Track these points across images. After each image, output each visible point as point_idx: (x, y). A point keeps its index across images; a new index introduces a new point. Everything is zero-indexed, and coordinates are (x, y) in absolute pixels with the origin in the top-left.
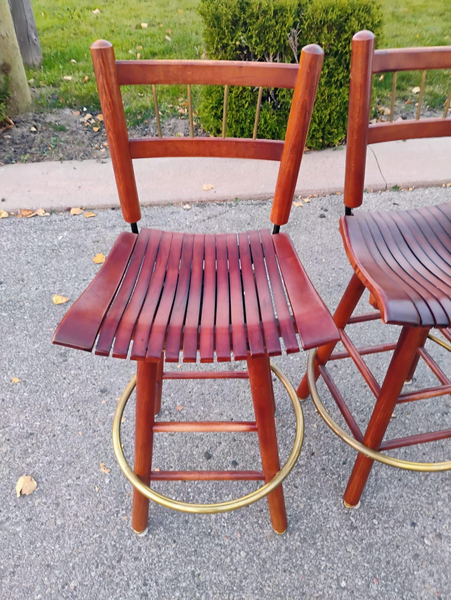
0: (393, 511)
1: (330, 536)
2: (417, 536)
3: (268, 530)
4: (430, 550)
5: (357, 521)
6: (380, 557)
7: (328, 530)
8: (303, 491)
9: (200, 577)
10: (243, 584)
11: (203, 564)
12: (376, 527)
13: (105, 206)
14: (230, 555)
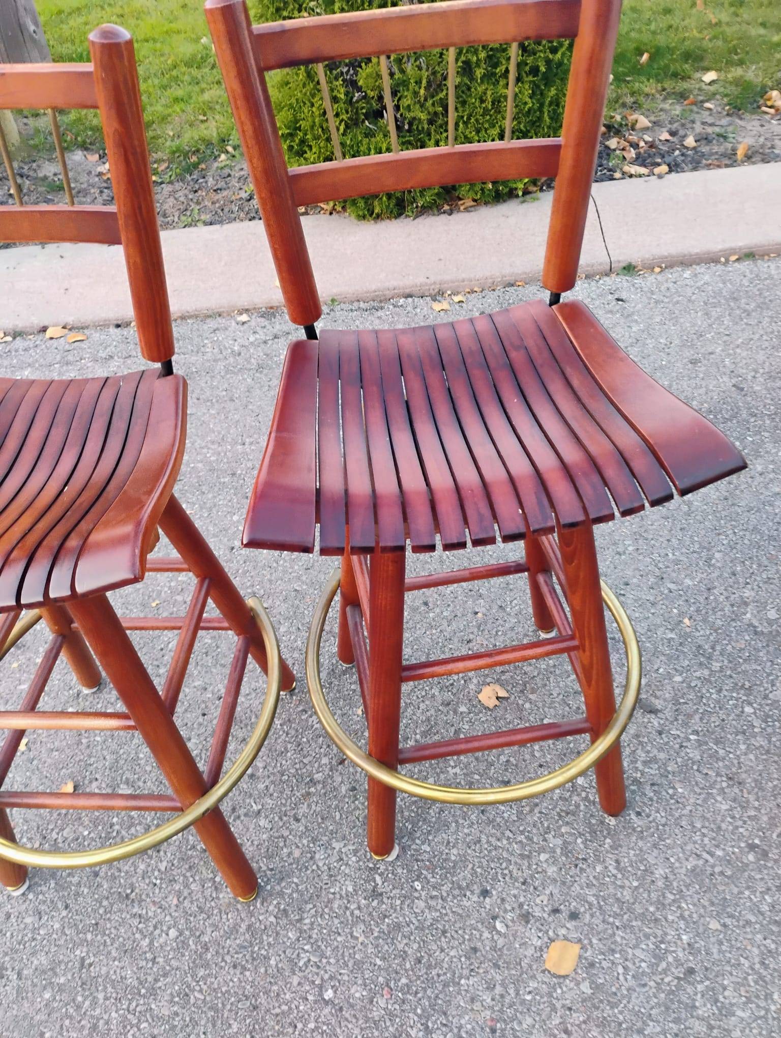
0: (454, 867)
1: (331, 909)
2: (484, 914)
3: (227, 895)
4: (501, 942)
5: (386, 884)
6: (406, 949)
7: (331, 896)
8: (306, 827)
9: (92, 968)
10: (160, 984)
11: (102, 948)
12: (416, 895)
13: (105, 320)
14: (152, 933)
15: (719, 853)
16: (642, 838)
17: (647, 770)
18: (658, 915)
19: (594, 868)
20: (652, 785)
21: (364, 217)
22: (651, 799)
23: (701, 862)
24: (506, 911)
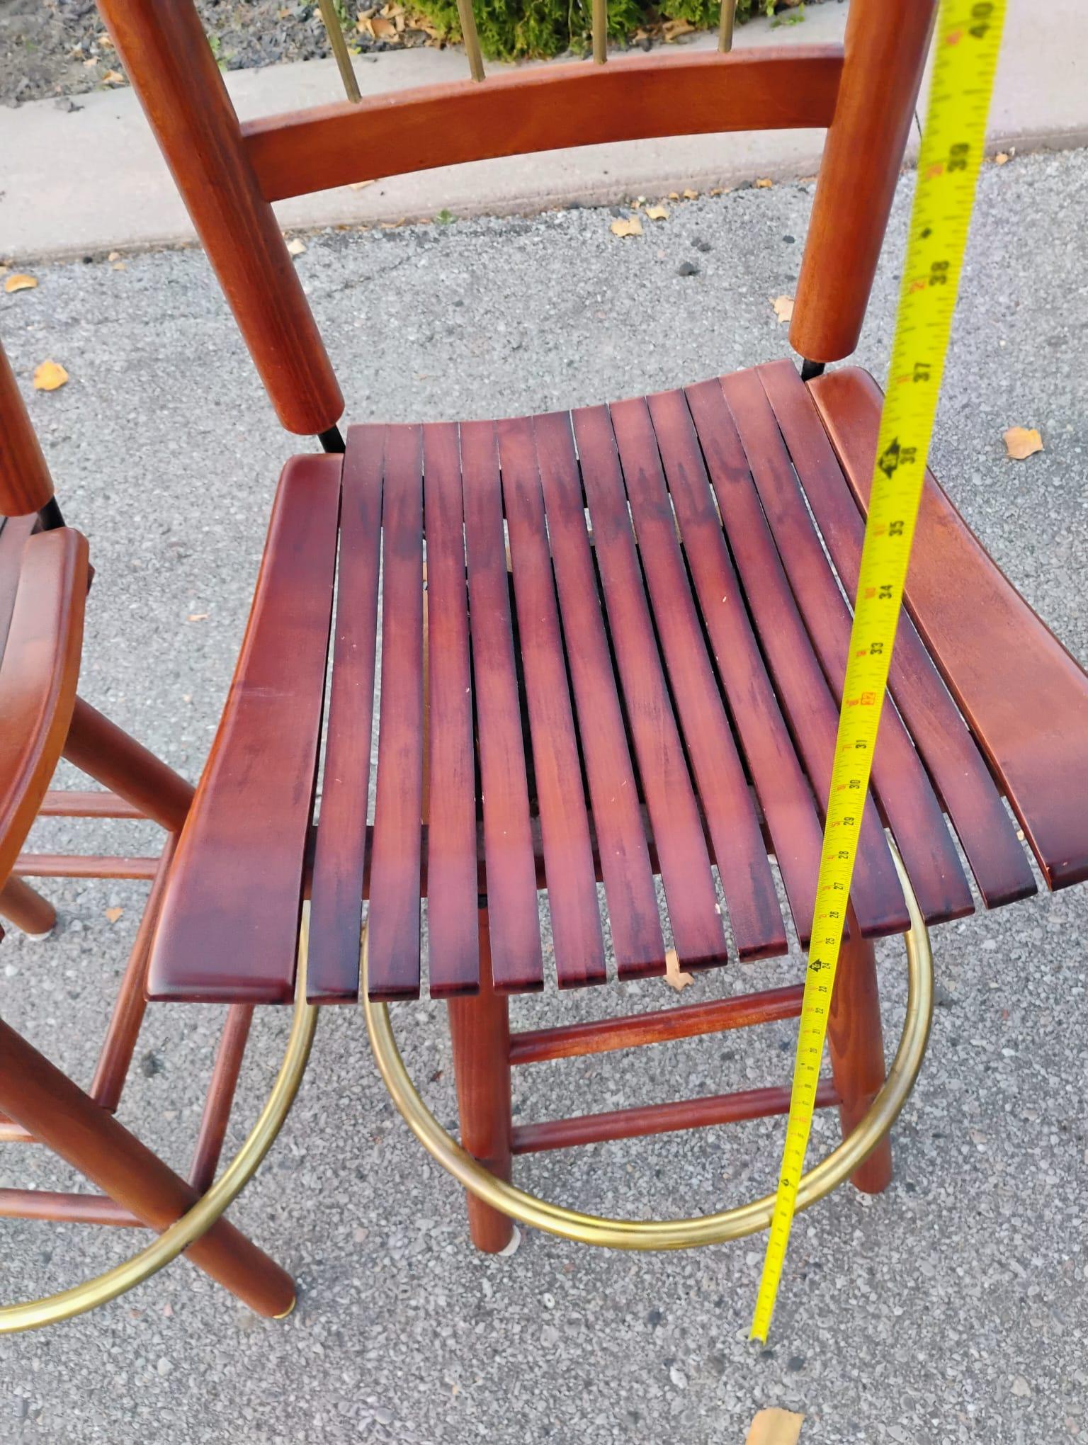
0: (608, 1270)
1: (410, 1335)
2: (652, 1355)
4: (677, 1404)
5: (498, 1295)
6: (527, 1410)
8: (375, 1191)
9: (39, 1420)
11: (55, 1385)
12: (546, 1316)
13: (67, 251)
14: (131, 1364)
15: (1037, 1262)
16: (912, 1232)
17: (928, 1109)
18: (931, 1367)
19: (834, 1284)
20: (936, 1136)
21: (499, 54)
22: (932, 1163)
23: (1007, 1277)
24: (687, 1351)
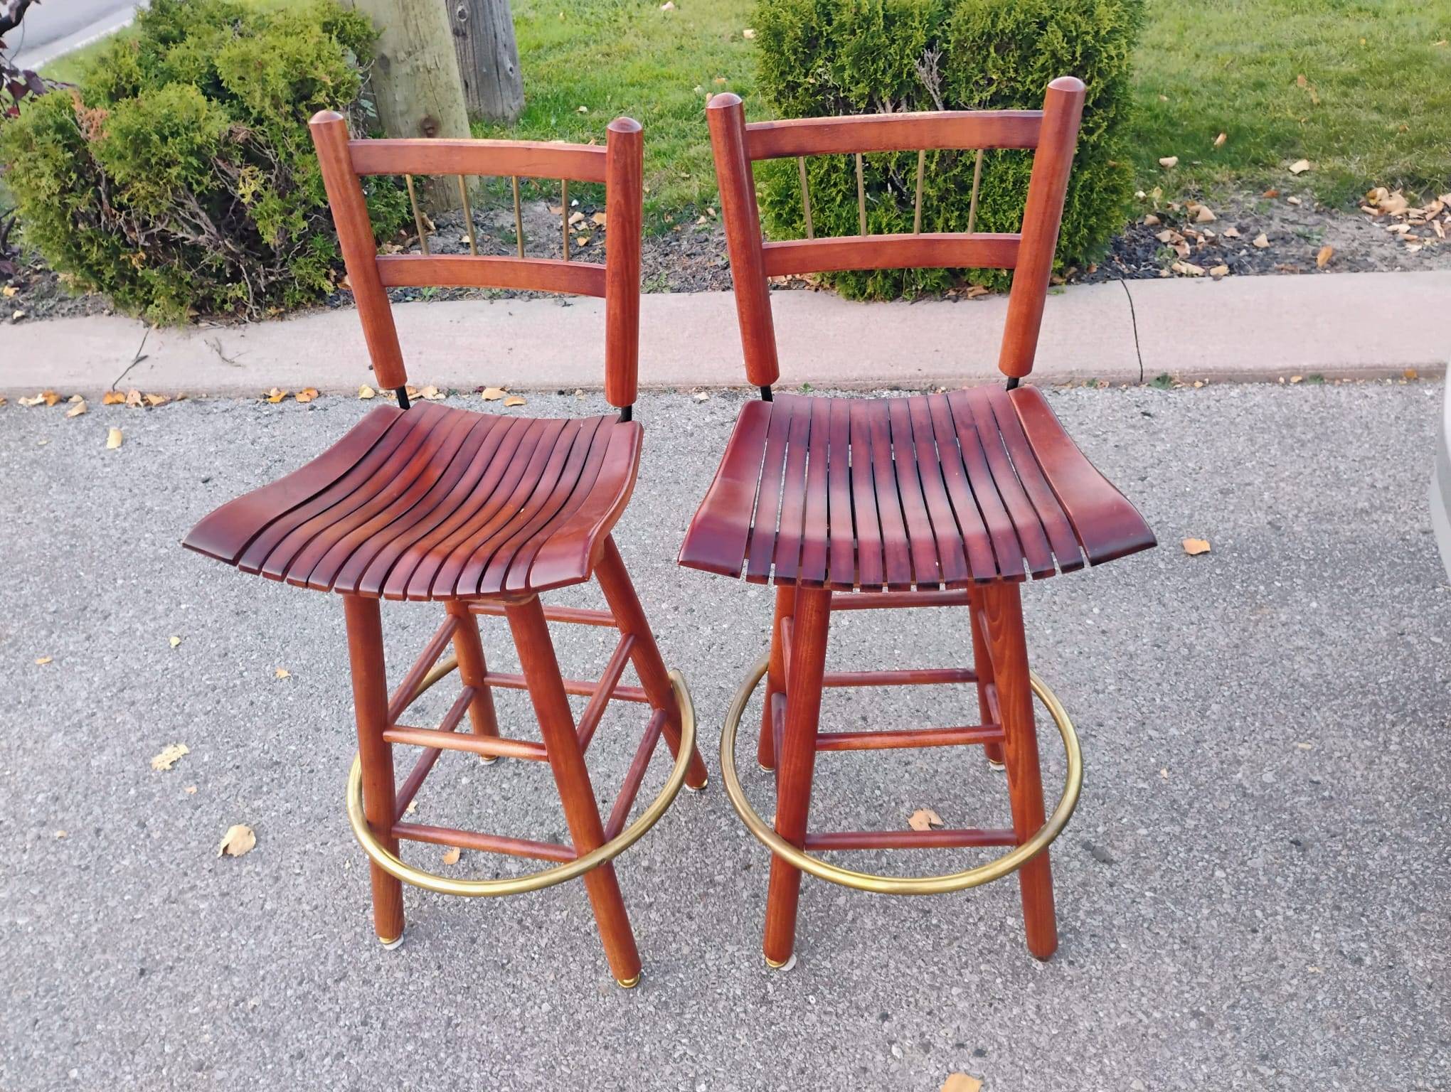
0: (855, 987)
1: (715, 1008)
2: (880, 1037)
3: (606, 979)
4: (894, 1066)
5: (777, 993)
6: (791, 1058)
7: (717, 996)
8: (700, 926)
9: (458, 1029)
10: (526, 1053)
11: (471, 1010)
12: (809, 1008)
13: (548, 386)
14: (524, 1004)
15: (1157, 1015)
16: (1070, 988)
17: (1089, 920)
18: (1075, 1066)
19: (1011, 1010)
20: (1093, 936)
21: (854, 296)
22: (1088, 951)
23: (1134, 1021)
24: (905, 1037)
